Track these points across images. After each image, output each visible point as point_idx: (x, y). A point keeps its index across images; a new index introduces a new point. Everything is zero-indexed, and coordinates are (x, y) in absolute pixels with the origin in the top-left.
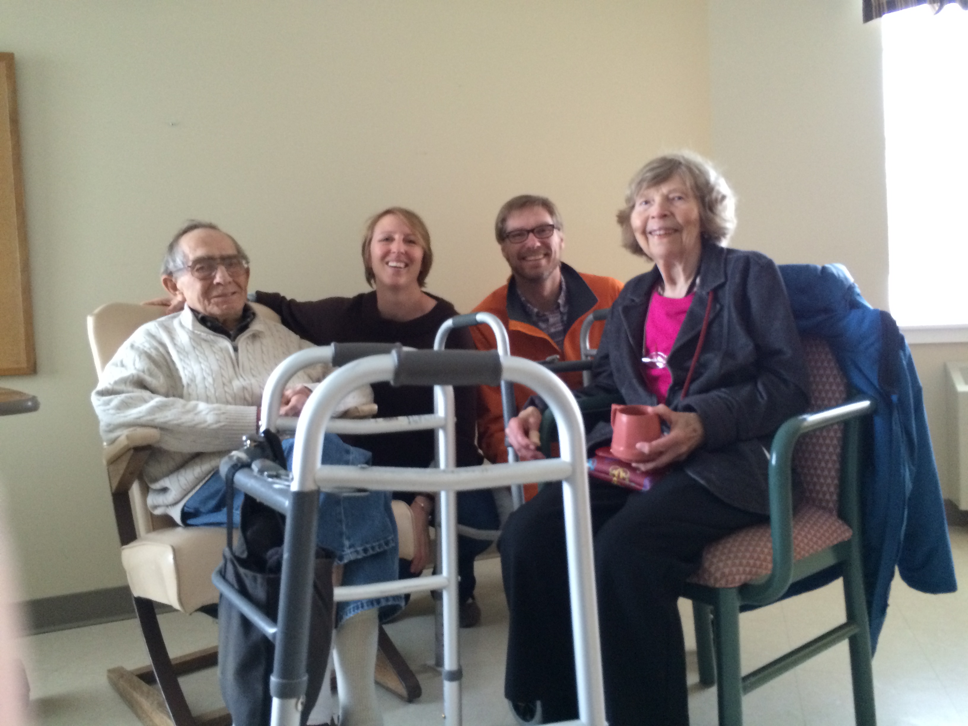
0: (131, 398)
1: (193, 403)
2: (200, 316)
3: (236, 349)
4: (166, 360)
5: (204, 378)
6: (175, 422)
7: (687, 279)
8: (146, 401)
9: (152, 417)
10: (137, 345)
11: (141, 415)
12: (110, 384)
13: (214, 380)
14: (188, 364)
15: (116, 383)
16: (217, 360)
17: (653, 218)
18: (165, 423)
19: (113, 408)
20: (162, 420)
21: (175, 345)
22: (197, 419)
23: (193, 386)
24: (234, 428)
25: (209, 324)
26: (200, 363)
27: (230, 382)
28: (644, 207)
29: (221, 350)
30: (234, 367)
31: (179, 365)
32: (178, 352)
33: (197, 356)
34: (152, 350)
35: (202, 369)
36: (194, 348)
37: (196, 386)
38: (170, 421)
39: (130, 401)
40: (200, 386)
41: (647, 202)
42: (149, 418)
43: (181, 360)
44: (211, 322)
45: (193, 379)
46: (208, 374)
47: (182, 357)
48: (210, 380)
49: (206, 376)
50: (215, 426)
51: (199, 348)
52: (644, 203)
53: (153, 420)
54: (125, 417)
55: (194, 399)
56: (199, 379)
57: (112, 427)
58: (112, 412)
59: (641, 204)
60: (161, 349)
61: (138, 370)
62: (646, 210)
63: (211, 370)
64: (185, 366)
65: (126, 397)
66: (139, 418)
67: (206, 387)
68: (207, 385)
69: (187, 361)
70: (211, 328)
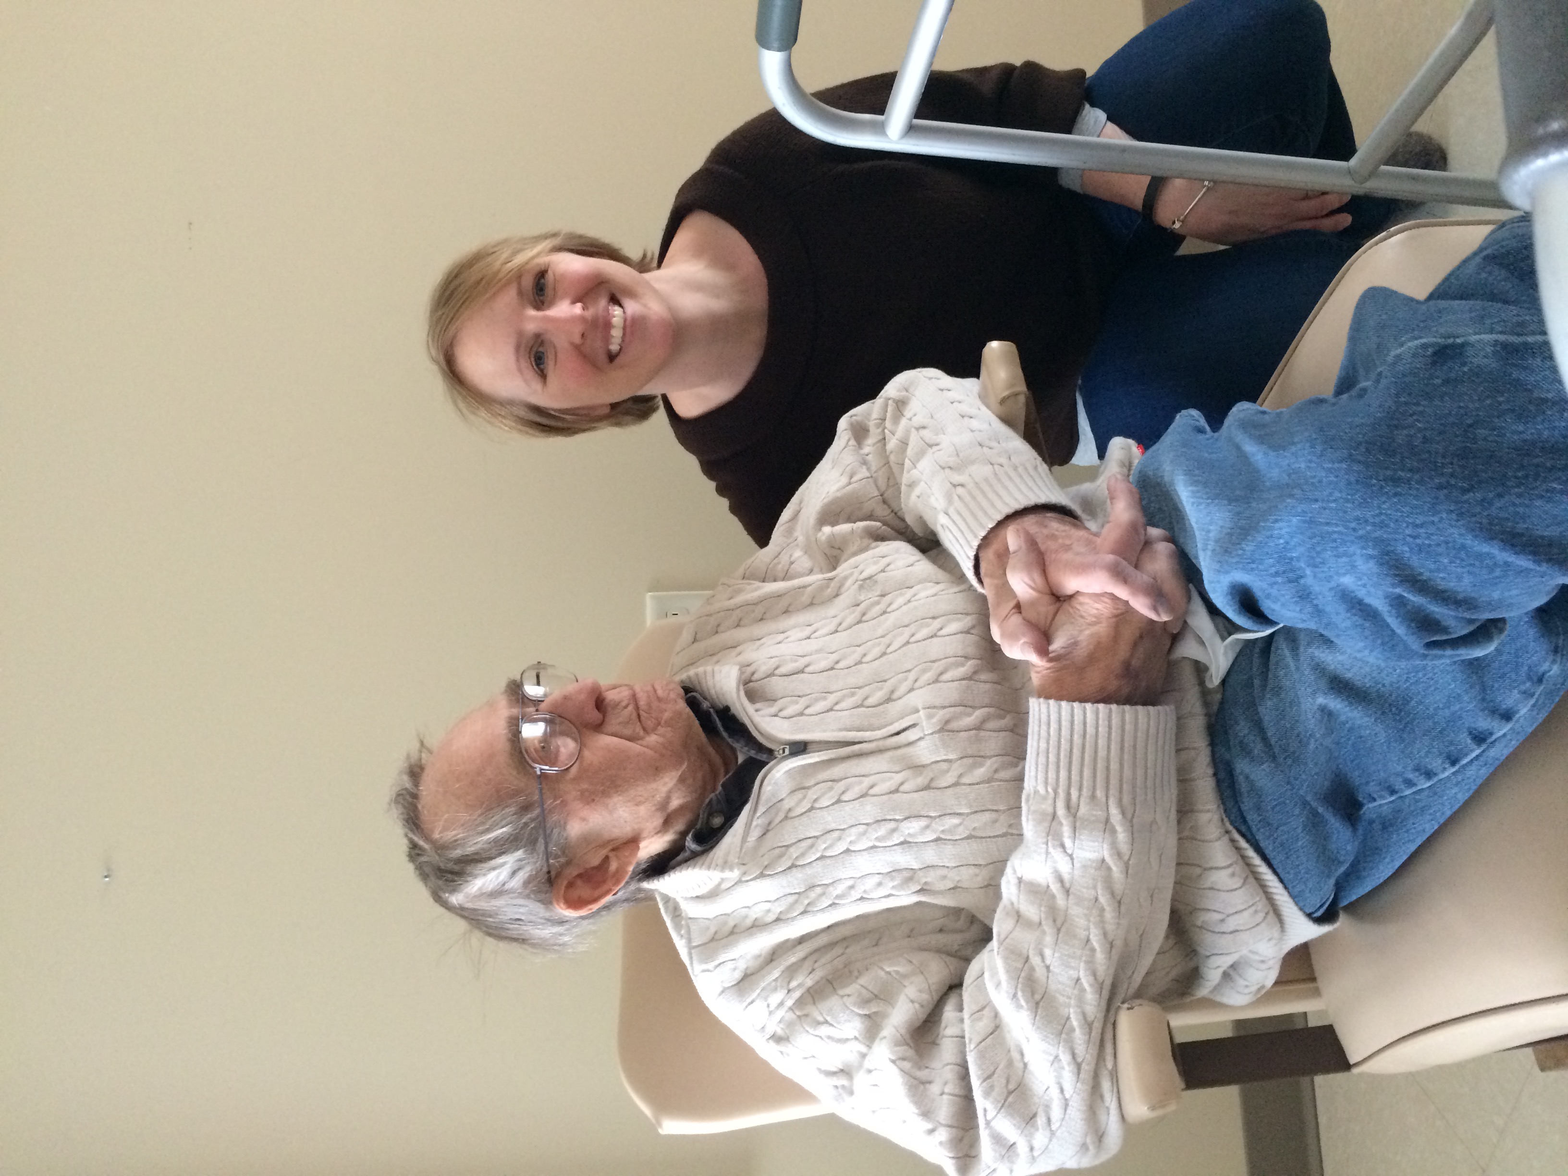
1: (1011, 892)
4: (832, 945)
5: (906, 844)
13: (911, 816)
14: (852, 887)
16: (838, 802)
20: (1087, 998)
21: (781, 920)
25: (717, 821)
26: (848, 852)
27: (918, 768)
31: (848, 911)
32: (804, 912)
33: (822, 857)
35: (872, 848)
36: (793, 866)
38: (1094, 975)
42: (1078, 1036)
43: (833, 905)
44: (711, 815)
45: (909, 876)
46: (894, 830)
47: (827, 903)
48: (913, 827)
49: (897, 839)
51: (794, 852)
53: (1084, 1021)
56: (906, 860)
60: (793, 958)
64: (856, 894)
67: (938, 840)
68: (930, 836)
69: (840, 889)
70: (731, 815)
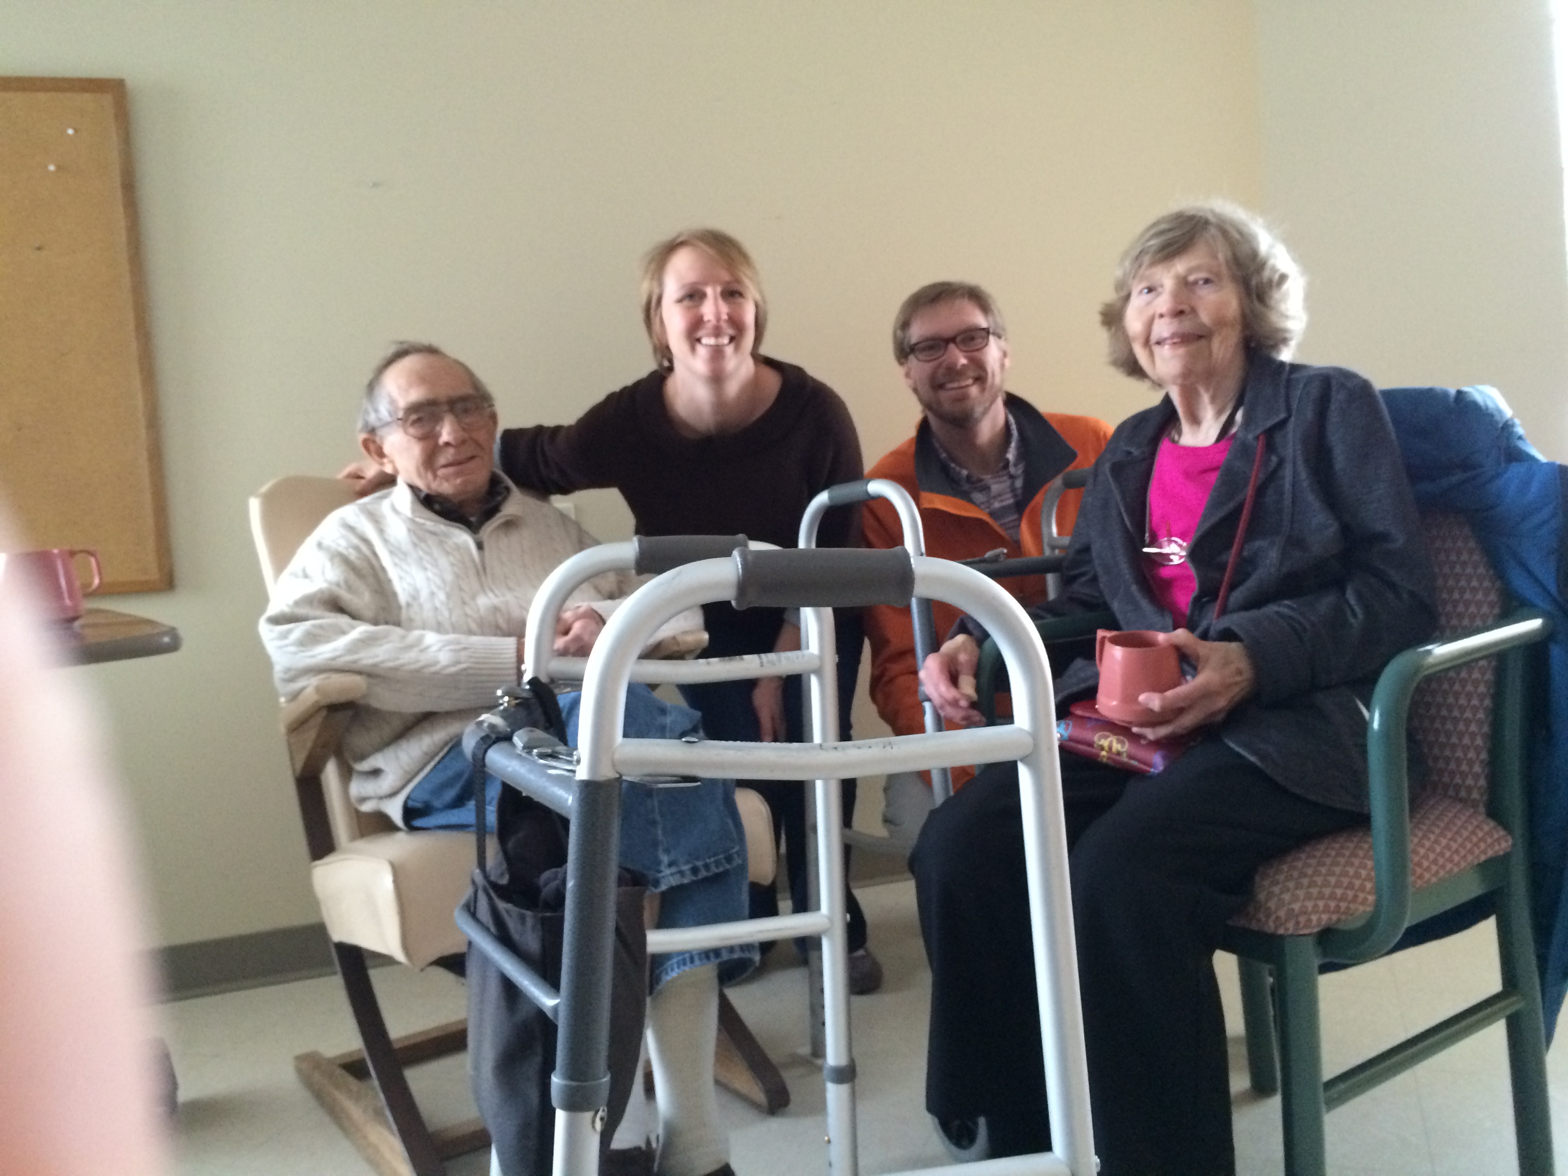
0: (321, 627)
1: (416, 633)
2: (422, 495)
3: (480, 546)
4: (372, 567)
5: (433, 594)
6: (391, 664)
7: (1219, 413)
8: (344, 633)
9: (356, 657)
10: (326, 542)
11: (338, 653)
12: (288, 605)
13: (448, 596)
14: (406, 572)
15: (297, 603)
16: (453, 565)
17: (1162, 316)
18: (375, 665)
19: (293, 644)
20: (370, 661)
21: (386, 541)
22: (425, 658)
23: (415, 608)
24: (484, 672)
25: (437, 507)
26: (425, 569)
27: (474, 598)
28: (1146, 297)
29: (458, 547)
30: (478, 573)
31: (393, 573)
32: (391, 552)
33: (421, 558)
34: (351, 551)
35: (428, 579)
36: (415, 545)
37: (421, 606)
38: (383, 662)
39: (318, 631)
40: (427, 606)
41: (1150, 290)
42: (349, 658)
43: (396, 565)
44: (441, 503)
45: (415, 596)
46: (439, 588)
47: (397, 561)
48: (441, 596)
49: (435, 590)
50: (453, 670)
51: (423, 545)
52: (1146, 291)
53: (355, 662)
54: (313, 657)
55: (417, 628)
56: (424, 595)
57: (292, 673)
58: (292, 649)
59: (1141, 292)
60: (364, 548)
61: (330, 583)
62: (1149, 303)
63: (444, 581)
64: (403, 574)
65: (314, 626)
66: (334, 659)
67: (436, 609)
68: (438, 604)
69: (405, 567)
70: (440, 514)
